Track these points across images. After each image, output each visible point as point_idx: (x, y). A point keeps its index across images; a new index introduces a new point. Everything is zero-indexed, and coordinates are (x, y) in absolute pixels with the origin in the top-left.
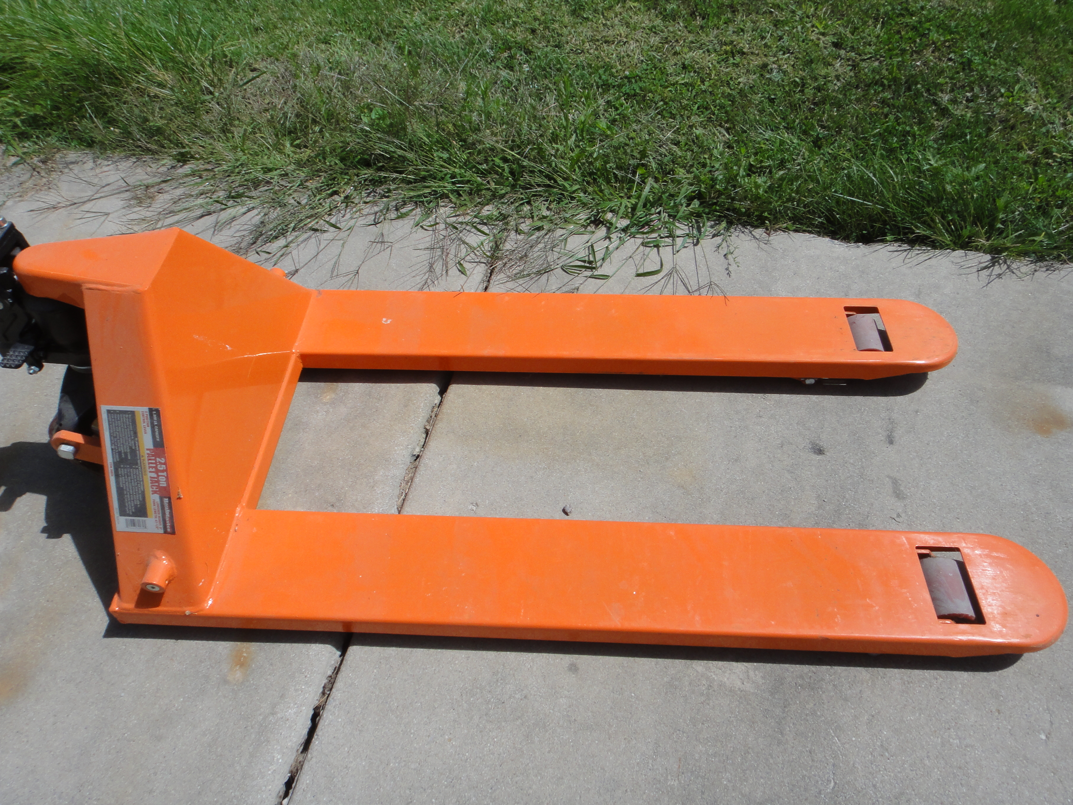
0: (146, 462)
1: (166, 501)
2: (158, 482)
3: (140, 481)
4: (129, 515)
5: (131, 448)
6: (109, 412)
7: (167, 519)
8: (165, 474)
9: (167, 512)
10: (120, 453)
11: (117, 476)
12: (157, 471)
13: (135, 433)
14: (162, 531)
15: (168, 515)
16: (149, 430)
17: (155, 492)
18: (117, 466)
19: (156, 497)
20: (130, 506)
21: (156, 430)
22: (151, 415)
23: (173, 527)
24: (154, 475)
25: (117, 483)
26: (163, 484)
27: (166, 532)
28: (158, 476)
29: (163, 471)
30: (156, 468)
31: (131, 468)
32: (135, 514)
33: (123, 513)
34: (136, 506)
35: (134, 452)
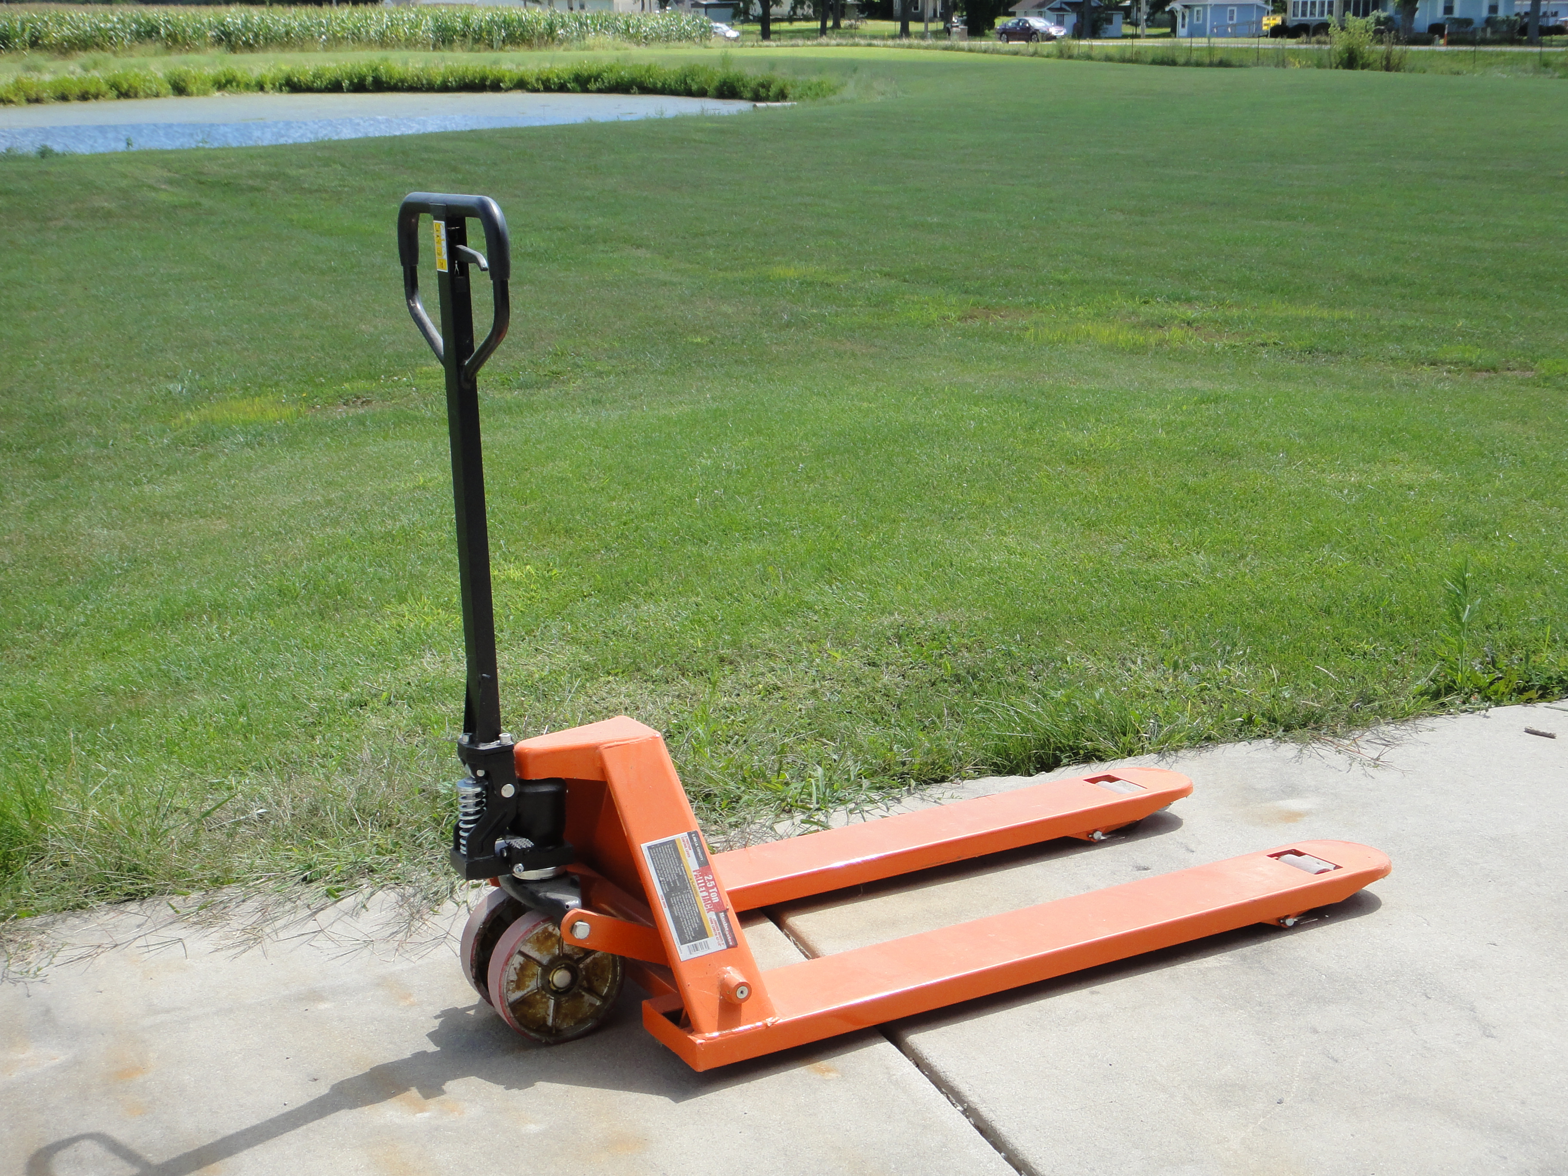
0: (695, 883)
1: (722, 915)
2: (710, 899)
3: (693, 904)
4: (690, 941)
5: (678, 875)
6: (649, 848)
7: (727, 933)
8: (715, 889)
9: (725, 925)
10: (668, 883)
11: (670, 906)
12: (707, 889)
13: (679, 859)
14: (725, 947)
15: (726, 929)
16: (692, 852)
17: (709, 910)
18: (668, 896)
19: (713, 915)
20: (689, 932)
21: (699, 850)
22: (691, 839)
23: (734, 939)
24: (705, 894)
25: (672, 912)
26: (716, 900)
27: (729, 947)
28: (709, 893)
29: (712, 888)
30: (705, 886)
31: (682, 893)
32: (695, 939)
33: (683, 941)
34: (694, 929)
35: (682, 877)
